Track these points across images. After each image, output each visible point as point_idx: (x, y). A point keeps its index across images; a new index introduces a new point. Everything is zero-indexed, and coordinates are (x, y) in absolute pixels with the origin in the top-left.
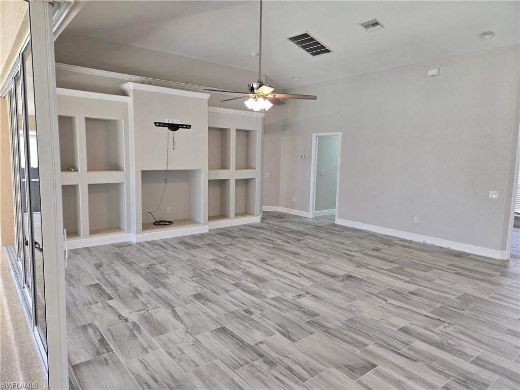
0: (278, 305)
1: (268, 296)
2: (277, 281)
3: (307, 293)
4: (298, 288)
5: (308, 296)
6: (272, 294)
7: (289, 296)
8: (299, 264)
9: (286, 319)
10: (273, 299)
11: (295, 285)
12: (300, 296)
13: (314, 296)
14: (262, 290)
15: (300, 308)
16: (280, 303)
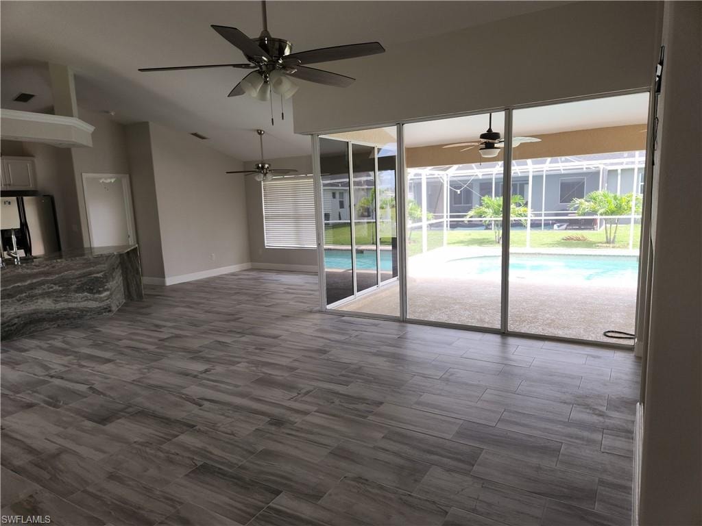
0: (232, 359)
1: (246, 364)
2: (239, 384)
3: (195, 376)
4: (208, 380)
5: (196, 373)
6: (241, 367)
7: (219, 369)
8: (199, 431)
9: (222, 351)
10: (239, 363)
11: (212, 383)
12: (206, 371)
13: (187, 375)
14: (254, 369)
15: (208, 360)
16: (230, 360)
